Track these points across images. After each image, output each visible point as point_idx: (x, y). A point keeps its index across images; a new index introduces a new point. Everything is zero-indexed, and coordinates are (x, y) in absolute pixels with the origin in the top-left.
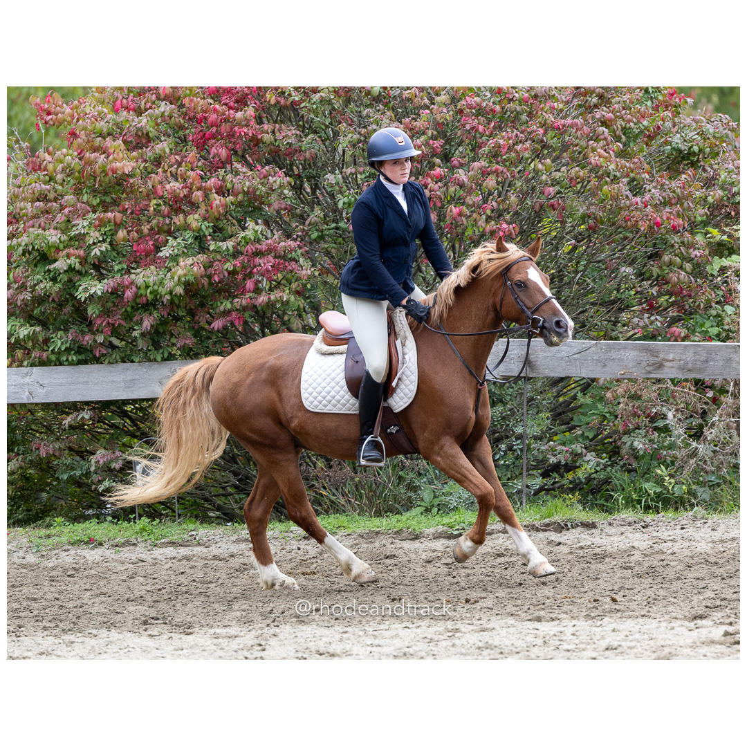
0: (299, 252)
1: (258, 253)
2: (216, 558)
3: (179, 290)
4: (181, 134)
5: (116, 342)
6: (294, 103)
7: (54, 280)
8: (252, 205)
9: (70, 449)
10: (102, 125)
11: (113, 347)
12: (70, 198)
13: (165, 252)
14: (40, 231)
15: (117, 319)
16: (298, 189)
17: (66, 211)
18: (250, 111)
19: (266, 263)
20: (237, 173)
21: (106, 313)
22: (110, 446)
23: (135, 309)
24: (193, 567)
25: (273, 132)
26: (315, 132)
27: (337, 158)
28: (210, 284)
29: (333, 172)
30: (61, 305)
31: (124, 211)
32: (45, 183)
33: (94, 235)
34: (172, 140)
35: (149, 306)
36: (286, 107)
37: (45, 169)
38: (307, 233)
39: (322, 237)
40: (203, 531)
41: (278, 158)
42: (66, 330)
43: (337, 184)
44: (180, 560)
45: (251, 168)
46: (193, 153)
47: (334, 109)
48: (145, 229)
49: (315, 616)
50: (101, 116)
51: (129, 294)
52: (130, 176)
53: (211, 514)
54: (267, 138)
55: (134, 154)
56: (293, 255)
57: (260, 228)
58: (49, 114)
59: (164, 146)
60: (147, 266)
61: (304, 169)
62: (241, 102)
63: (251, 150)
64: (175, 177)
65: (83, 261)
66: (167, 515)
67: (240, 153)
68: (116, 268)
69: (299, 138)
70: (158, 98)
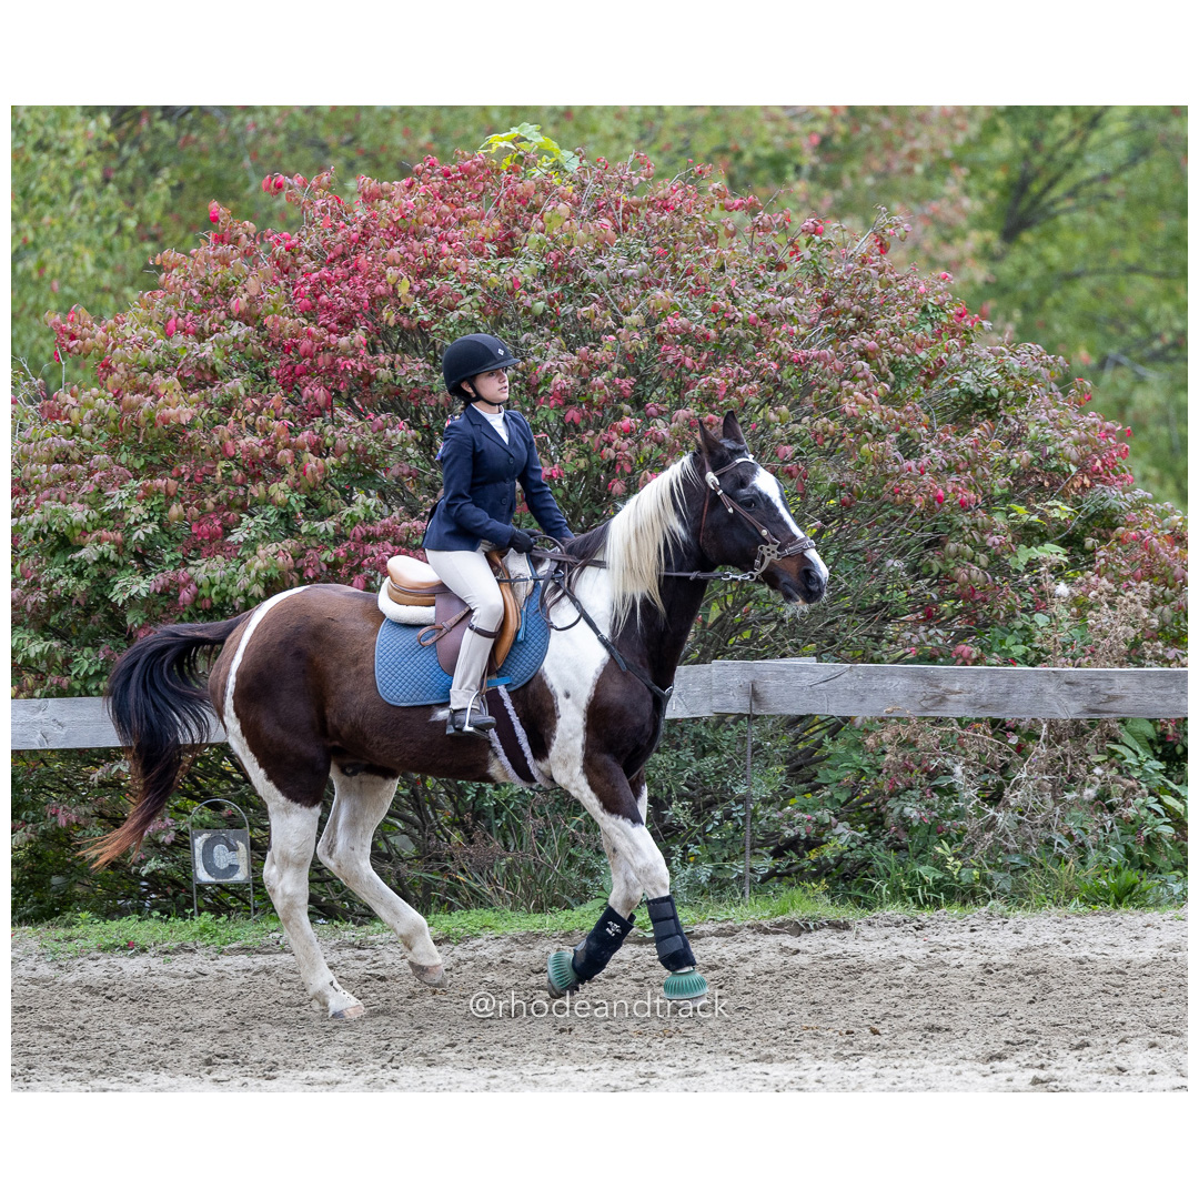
3: (258, 590)
6: (421, 324)
7: (79, 574)
8: (362, 470)
9: (101, 815)
10: (148, 355)
12: (101, 458)
13: (238, 536)
14: (60, 505)
16: (426, 446)
17: (97, 476)
18: (359, 336)
19: (382, 551)
20: (340, 424)
21: (153, 621)
23: (194, 616)
25: (392, 365)
28: (302, 581)
30: (88, 611)
31: (180, 477)
32: (68, 436)
33: (137, 511)
34: (248, 376)
35: (213, 611)
36: (410, 330)
37: (67, 417)
41: (398, 402)
42: (96, 646)
44: (256, 973)
45: (360, 415)
46: (278, 396)
48: (210, 503)
49: (450, 1054)
50: (146, 343)
51: (185, 595)
52: (191, 426)
54: (384, 374)
55: (194, 396)
57: (372, 502)
58: (73, 337)
59: (237, 385)
60: (211, 555)
61: (436, 418)
62: (347, 323)
63: (360, 392)
64: (252, 429)
65: (121, 548)
66: (238, 910)
67: (345, 396)
68: (167, 558)
69: (428, 374)
70: (229, 317)
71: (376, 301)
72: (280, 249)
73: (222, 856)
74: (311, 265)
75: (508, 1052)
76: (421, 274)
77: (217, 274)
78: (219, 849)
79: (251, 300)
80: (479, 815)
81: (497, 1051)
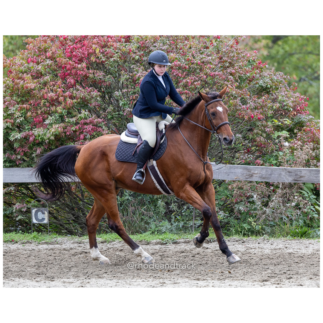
0: (103, 123)
1: (86, 124)
2: (64, 249)
3: (52, 138)
5: (25, 158)
6: (103, 62)
8: (84, 104)
9: (5, 202)
10: (22, 68)
11: (24, 161)
12: (8, 98)
13: (47, 122)
15: (26, 149)
16: (103, 97)
17: (6, 103)
18: (84, 64)
19: (89, 128)
20: (78, 90)
21: (22, 146)
22: (22, 201)
23: (34, 145)
24: (55, 253)
25: (94, 73)
26: (111, 74)
27: (120, 85)
28: (65, 136)
29: (118, 91)
31: (30, 104)
33: (18, 114)
34: (51, 75)
35: (40, 144)
36: (99, 63)
38: (106, 116)
39: (112, 118)
40: (60, 239)
41: (95, 84)
42: (5, 153)
43: (119, 96)
44: (49, 250)
45: (84, 88)
46: (60, 82)
47: (119, 65)
48: (39, 112)
49: (105, 275)
50: (22, 65)
51: (31, 139)
52: (34, 89)
53: (63, 231)
54: (91, 76)
55: (35, 81)
56: (100, 125)
57: (87, 113)
59: (47, 78)
60: (39, 127)
61: (106, 89)
62: (81, 61)
63: (83, 81)
64: (52, 91)
65: (13, 124)
66: (45, 231)
67: (79, 82)
68: (26, 128)
69: (104, 76)
70: (46, 58)
71: (89, 54)
72: (62, 39)
73: (40, 215)
74: (70, 43)
75: (122, 275)
76: (103, 47)
77: (43, 45)
79: (53, 53)
81: (119, 275)
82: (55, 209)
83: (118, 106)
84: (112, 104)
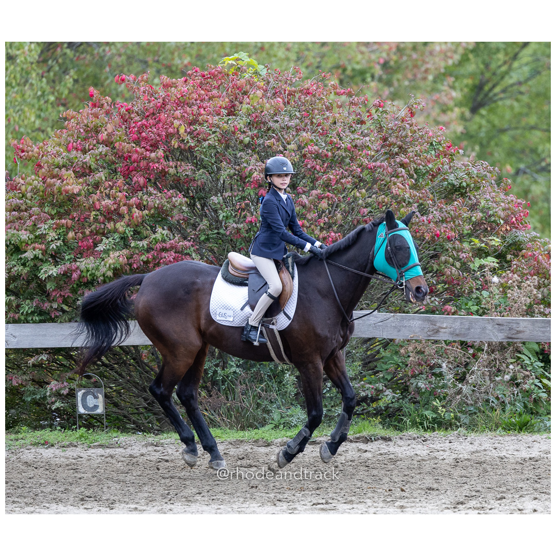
1: (164, 250)
2: (131, 456)
3: (110, 273)
4: (113, 167)
5: (66, 308)
6: (190, 147)
7: (24, 265)
8: (160, 217)
9: (33, 380)
10: (59, 160)
11: (64, 311)
12: (35, 209)
13: (100, 247)
14: (15, 231)
15: (67, 293)
16: (192, 206)
17: (33, 218)
18: (160, 153)
19: (170, 256)
20: (151, 194)
21: (59, 288)
22: (60, 378)
23: (79, 286)
25: (176, 167)
26: (205, 168)
27: (219, 185)
28: (131, 269)
29: (216, 195)
30: (29, 282)
31: (73, 219)
32: (20, 198)
33: (52, 235)
34: (107, 171)
35: (89, 284)
36: (185, 150)
37: (20, 189)
38: (198, 237)
39: (208, 239)
40: (123, 438)
41: (178, 185)
42: (32, 299)
43: (219, 203)
44: (106, 457)
45: (160, 191)
46: (121, 181)
47: (218, 152)
48: (87, 232)
49: (198, 497)
50: (58, 154)
51: (75, 276)
52: (79, 194)
53: (128, 426)
54: (172, 171)
55: (81, 180)
56: (188, 251)
57: (165, 232)
58: (23, 151)
59: (101, 175)
60: (88, 256)
61: (197, 192)
62: (155, 146)
63: (160, 179)
64: (108, 196)
65: (44, 252)
66: (98, 426)
67: (153, 181)
68: (67, 258)
69: (194, 172)
70: (98, 143)
71: (169, 136)
72: (123, 110)
73: (91, 401)
74: (137, 118)
75: (226, 497)
76: (190, 123)
77: (92, 122)
78: (90, 398)
79: (109, 135)
80: (215, 383)
81: (221, 496)
82: (115, 391)
83: (217, 221)
84: (206, 216)
